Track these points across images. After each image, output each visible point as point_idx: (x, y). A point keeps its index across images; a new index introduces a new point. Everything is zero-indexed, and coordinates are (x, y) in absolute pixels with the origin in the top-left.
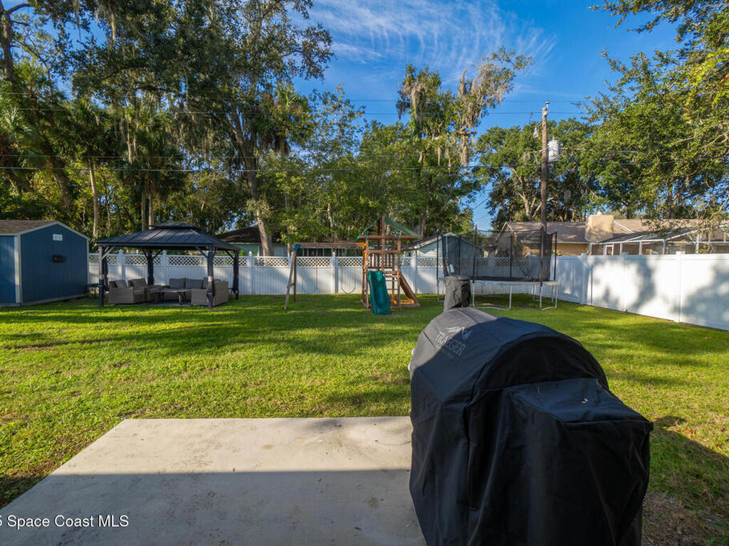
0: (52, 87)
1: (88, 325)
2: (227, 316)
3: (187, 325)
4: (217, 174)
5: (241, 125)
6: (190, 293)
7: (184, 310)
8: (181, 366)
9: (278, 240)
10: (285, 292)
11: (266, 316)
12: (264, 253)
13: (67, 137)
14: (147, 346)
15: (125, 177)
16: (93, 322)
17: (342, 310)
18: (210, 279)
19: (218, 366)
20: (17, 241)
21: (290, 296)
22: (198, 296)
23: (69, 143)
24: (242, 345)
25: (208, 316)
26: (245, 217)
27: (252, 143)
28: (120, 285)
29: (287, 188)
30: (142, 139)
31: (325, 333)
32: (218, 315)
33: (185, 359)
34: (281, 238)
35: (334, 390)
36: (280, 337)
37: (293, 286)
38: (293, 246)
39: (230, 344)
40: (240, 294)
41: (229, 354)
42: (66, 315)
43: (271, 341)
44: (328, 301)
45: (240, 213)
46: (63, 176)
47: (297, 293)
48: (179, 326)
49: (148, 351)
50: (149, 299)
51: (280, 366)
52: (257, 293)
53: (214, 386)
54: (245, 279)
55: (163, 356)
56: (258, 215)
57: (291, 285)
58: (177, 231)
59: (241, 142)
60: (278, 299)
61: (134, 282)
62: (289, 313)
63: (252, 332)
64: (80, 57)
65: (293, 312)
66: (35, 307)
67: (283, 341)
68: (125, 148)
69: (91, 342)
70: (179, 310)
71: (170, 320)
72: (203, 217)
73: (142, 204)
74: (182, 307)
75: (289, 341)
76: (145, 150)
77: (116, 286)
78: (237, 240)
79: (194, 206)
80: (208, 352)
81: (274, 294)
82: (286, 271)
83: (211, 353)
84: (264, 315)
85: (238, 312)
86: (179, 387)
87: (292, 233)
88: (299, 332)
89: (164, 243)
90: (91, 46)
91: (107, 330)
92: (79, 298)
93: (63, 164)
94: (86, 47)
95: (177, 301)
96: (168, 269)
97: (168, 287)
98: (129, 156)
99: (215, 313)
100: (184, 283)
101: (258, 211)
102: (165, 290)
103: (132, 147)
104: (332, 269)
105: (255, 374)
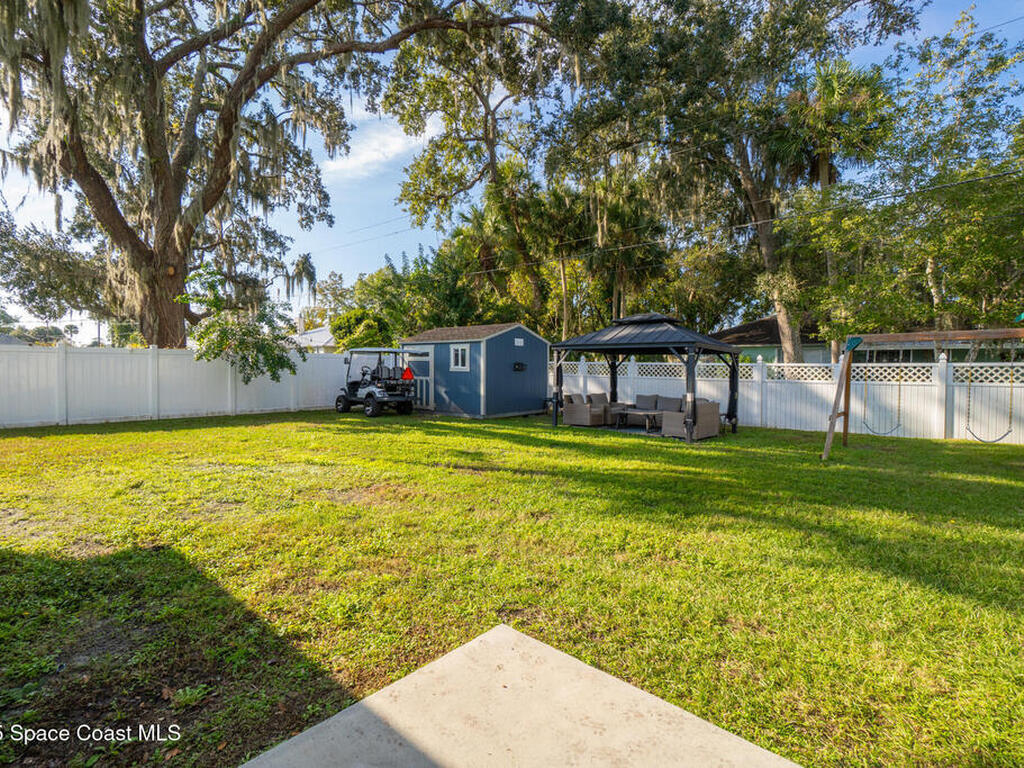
0: (529, 180)
1: (531, 449)
2: (711, 458)
3: (647, 465)
4: (712, 247)
5: (750, 159)
6: (661, 416)
7: (649, 442)
8: (617, 540)
9: (812, 336)
10: (825, 427)
11: (783, 469)
12: (785, 359)
13: (539, 230)
14: (583, 490)
15: (594, 267)
16: (537, 446)
17: (971, 478)
18: (689, 398)
19: (677, 555)
20: (483, 346)
21: (837, 435)
22: (673, 423)
23: (542, 236)
24: (729, 520)
25: (683, 456)
26: (757, 307)
27: (768, 183)
28: (576, 401)
29: (832, 242)
30: (615, 215)
31: (932, 530)
32: (698, 457)
33: (628, 526)
34: (818, 332)
35: (993, 735)
36: (812, 518)
37: (843, 417)
38: (843, 347)
39: (706, 512)
40: (739, 424)
41: (703, 532)
42: (517, 433)
43: (790, 523)
44: (925, 453)
45: (747, 302)
46: (536, 275)
47: (852, 431)
48: (635, 466)
49: (582, 500)
50: (609, 423)
51: (809, 591)
52: (770, 424)
53: (660, 600)
54: (748, 400)
55: (599, 513)
56: (775, 297)
57: (839, 415)
58: (645, 325)
59: (749, 186)
60: (812, 439)
61: (593, 398)
62: (833, 467)
63: (752, 496)
64: (550, 132)
65: (843, 467)
66: (496, 421)
67: (818, 528)
68: (595, 228)
69: (523, 473)
70: (642, 441)
71: (627, 454)
72: (691, 311)
73: (613, 299)
74: (649, 437)
75: (833, 532)
76: (617, 228)
77: (572, 402)
78: (741, 340)
79: (679, 297)
80: (667, 521)
81: (803, 429)
82: (828, 389)
83: (671, 524)
84: (779, 466)
85: (733, 454)
86: (601, 582)
87: (843, 321)
88: (856, 514)
89: (626, 344)
90: (559, 114)
91: (549, 458)
92: (537, 414)
93: (538, 263)
94: (555, 116)
95: (643, 427)
96: (636, 382)
97: (634, 407)
98: (600, 239)
99: (695, 452)
100: (656, 401)
101: (777, 290)
102: (630, 412)
103: (602, 226)
104: (936, 387)
105: (748, 596)
